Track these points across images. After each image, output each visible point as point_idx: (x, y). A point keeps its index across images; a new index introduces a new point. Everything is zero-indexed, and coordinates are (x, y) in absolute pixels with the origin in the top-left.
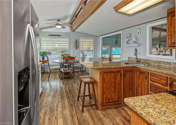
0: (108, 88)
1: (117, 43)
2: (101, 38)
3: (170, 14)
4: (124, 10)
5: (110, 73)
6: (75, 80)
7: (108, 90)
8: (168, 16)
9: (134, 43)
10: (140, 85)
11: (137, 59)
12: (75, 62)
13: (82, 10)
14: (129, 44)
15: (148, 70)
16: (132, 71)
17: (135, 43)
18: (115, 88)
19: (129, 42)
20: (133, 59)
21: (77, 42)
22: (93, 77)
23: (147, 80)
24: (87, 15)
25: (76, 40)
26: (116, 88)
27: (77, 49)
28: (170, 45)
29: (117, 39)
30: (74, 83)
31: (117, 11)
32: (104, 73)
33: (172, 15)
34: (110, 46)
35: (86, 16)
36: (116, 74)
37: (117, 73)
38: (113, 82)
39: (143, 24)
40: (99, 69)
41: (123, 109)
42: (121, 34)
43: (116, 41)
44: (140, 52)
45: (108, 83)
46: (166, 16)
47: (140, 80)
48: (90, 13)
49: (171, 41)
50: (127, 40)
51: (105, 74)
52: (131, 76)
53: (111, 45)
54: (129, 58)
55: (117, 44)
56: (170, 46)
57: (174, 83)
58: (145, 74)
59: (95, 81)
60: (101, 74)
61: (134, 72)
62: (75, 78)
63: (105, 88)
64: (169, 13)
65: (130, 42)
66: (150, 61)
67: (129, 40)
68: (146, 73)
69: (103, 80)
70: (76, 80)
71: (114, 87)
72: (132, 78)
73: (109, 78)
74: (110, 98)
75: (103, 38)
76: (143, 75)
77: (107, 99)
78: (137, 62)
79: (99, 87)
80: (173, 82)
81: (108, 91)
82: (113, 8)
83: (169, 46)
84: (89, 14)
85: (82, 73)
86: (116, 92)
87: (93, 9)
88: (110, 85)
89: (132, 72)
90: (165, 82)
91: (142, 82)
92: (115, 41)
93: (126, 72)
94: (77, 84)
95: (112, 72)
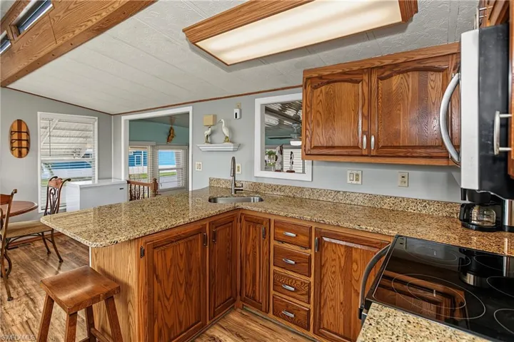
0: (168, 294)
1: (173, 137)
2: (125, 120)
3: (309, 81)
4: (212, 44)
5: (172, 242)
6: (15, 283)
7: (168, 299)
8: (306, 83)
9: (225, 141)
10: (249, 255)
11: (235, 184)
12: (11, 212)
13: (51, 5)
14: (211, 143)
15: (270, 214)
16: (231, 222)
17: (228, 141)
18: (189, 285)
19: (211, 139)
20: (221, 182)
21: (24, 129)
22: (107, 269)
23: (267, 240)
24: (77, 32)
25: (20, 122)
26: (191, 286)
27: (20, 155)
28: (309, 150)
29: (174, 127)
30: (10, 299)
31: (194, 43)
32: (155, 248)
33: (313, 86)
34: (152, 146)
35: (71, 35)
36: (191, 241)
37: (194, 237)
38: (181, 271)
39: (247, 96)
40: (135, 239)
41: (212, 337)
42: (188, 113)
43: (170, 132)
44: (240, 165)
45: (168, 276)
46: (301, 83)
47: (251, 242)
48: (90, 24)
49: (311, 142)
50: (208, 132)
51: (156, 251)
52: (229, 234)
53: (154, 143)
54: (211, 180)
55: (171, 140)
56: (309, 153)
57: (325, 239)
58: (262, 224)
59: (119, 288)
60: (142, 254)
61: (234, 223)
62: (12, 274)
63: (159, 299)
64: (307, 79)
65: (215, 137)
66: (262, 187)
67: (212, 133)
68: (264, 223)
69: (151, 274)
70: (19, 281)
71: (187, 283)
72: (231, 240)
73: (171, 259)
74: (173, 326)
75: (130, 121)
76: (257, 229)
77: (165, 332)
78: (235, 193)
79: (136, 303)
80: (322, 237)
81: (167, 303)
82: (184, 31)
83: (306, 154)
84: (83, 28)
85: (50, 245)
86: (191, 299)
87: (104, 14)
88: (173, 283)
89: (231, 224)
90: (306, 239)
91: (254, 248)
92: (168, 131)
93: (216, 227)
94: (25, 299)
95: (178, 238)
